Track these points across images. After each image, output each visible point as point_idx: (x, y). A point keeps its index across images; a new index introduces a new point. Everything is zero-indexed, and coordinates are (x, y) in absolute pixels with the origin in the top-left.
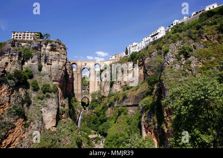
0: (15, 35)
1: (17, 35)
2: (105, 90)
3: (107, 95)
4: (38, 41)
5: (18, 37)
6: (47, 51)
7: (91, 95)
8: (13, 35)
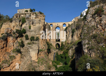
0: (19, 11)
1: (20, 11)
2: (69, 39)
3: (69, 42)
4: (29, 14)
5: (20, 12)
6: (33, 19)
7: (61, 42)
8: (18, 11)
